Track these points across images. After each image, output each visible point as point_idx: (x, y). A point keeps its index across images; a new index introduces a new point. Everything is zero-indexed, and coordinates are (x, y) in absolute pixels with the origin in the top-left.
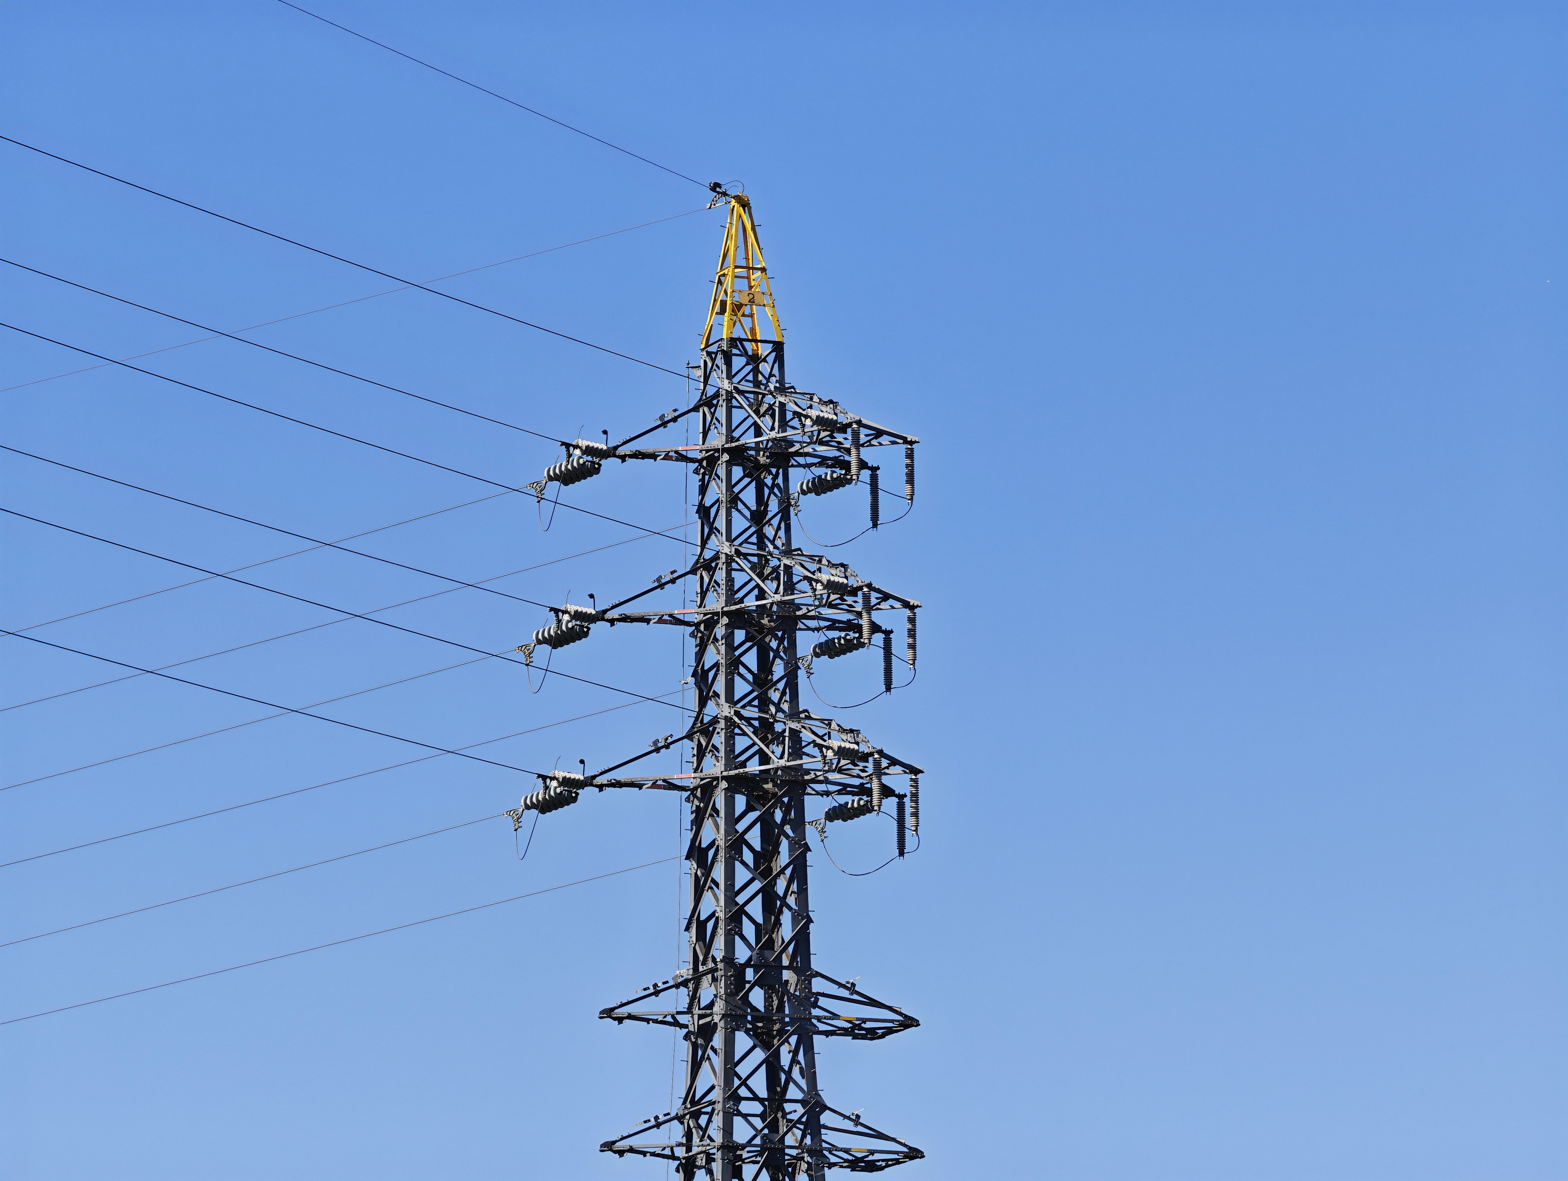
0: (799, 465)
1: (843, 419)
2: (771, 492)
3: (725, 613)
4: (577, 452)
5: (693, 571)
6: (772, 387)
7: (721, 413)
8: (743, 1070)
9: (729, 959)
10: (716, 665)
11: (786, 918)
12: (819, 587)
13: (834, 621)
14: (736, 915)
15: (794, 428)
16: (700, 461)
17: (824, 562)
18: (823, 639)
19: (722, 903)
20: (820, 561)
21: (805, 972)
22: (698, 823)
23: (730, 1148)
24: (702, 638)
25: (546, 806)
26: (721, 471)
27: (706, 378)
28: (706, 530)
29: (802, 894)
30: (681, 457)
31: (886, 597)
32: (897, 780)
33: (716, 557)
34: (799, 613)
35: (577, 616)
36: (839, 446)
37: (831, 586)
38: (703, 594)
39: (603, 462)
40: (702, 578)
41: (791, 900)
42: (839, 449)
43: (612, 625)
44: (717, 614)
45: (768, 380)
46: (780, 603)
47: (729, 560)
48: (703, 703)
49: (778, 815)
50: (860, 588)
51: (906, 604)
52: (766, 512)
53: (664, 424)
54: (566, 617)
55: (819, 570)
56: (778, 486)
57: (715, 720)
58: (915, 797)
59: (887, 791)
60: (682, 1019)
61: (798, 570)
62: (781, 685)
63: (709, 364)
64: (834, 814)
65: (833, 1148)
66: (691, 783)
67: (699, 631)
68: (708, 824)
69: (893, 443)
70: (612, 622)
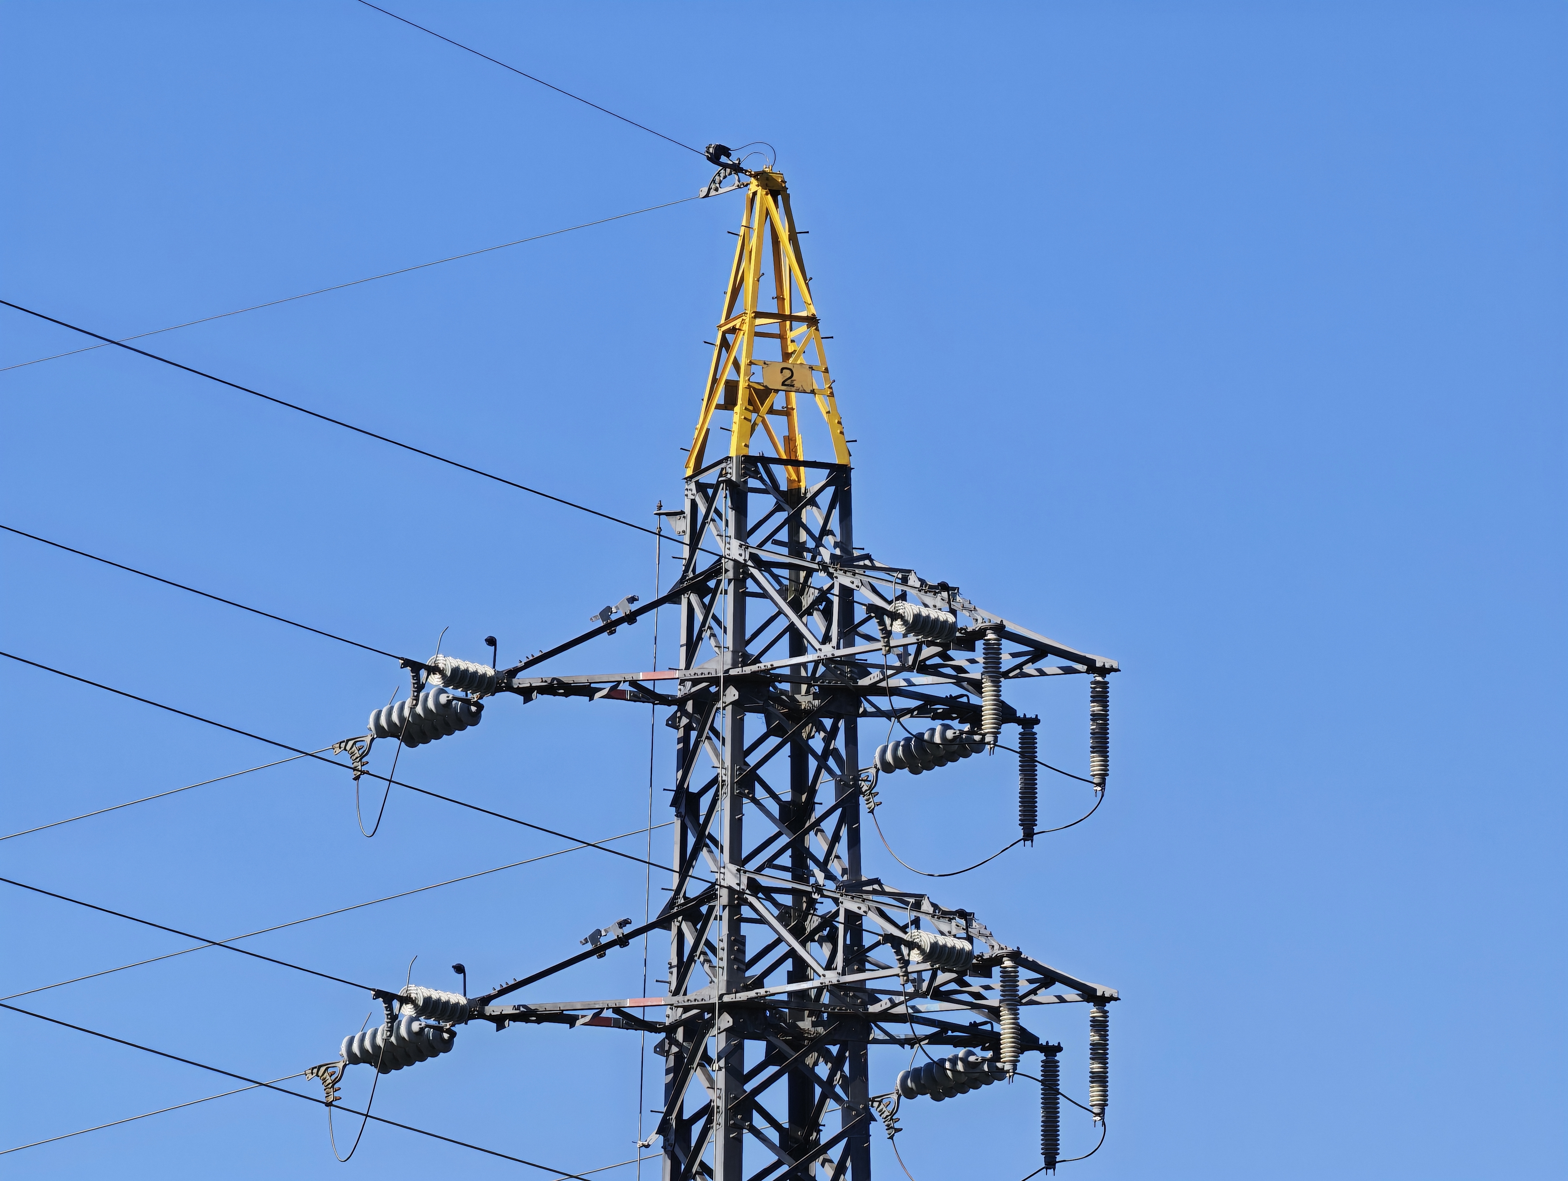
0: (879, 713)
1: (967, 622)
2: (822, 764)
3: (726, 1007)
4: (435, 680)
5: (664, 922)
6: (826, 555)
7: (724, 606)
10: (707, 1110)
12: (915, 956)
13: (944, 1026)
15: (869, 638)
16: (680, 702)
17: (926, 906)
18: (921, 1061)
20: (917, 906)
24: (678, 1057)
26: (723, 721)
27: (696, 536)
28: (691, 840)
30: (643, 694)
31: (1049, 978)
33: (710, 895)
34: (873, 1009)
35: (430, 1008)
36: (959, 676)
37: (939, 956)
38: (683, 968)
39: (486, 701)
40: (680, 935)
42: (959, 682)
43: (500, 1027)
44: (710, 1008)
45: (819, 542)
46: (836, 989)
47: (737, 900)
50: (997, 960)
51: (1089, 994)
52: (810, 805)
53: (610, 627)
54: (408, 1011)
55: (916, 923)
56: (835, 753)
61: (873, 922)
62: (835, 1153)
63: (702, 509)
67: (673, 1041)
69: (1068, 671)
70: (500, 1021)
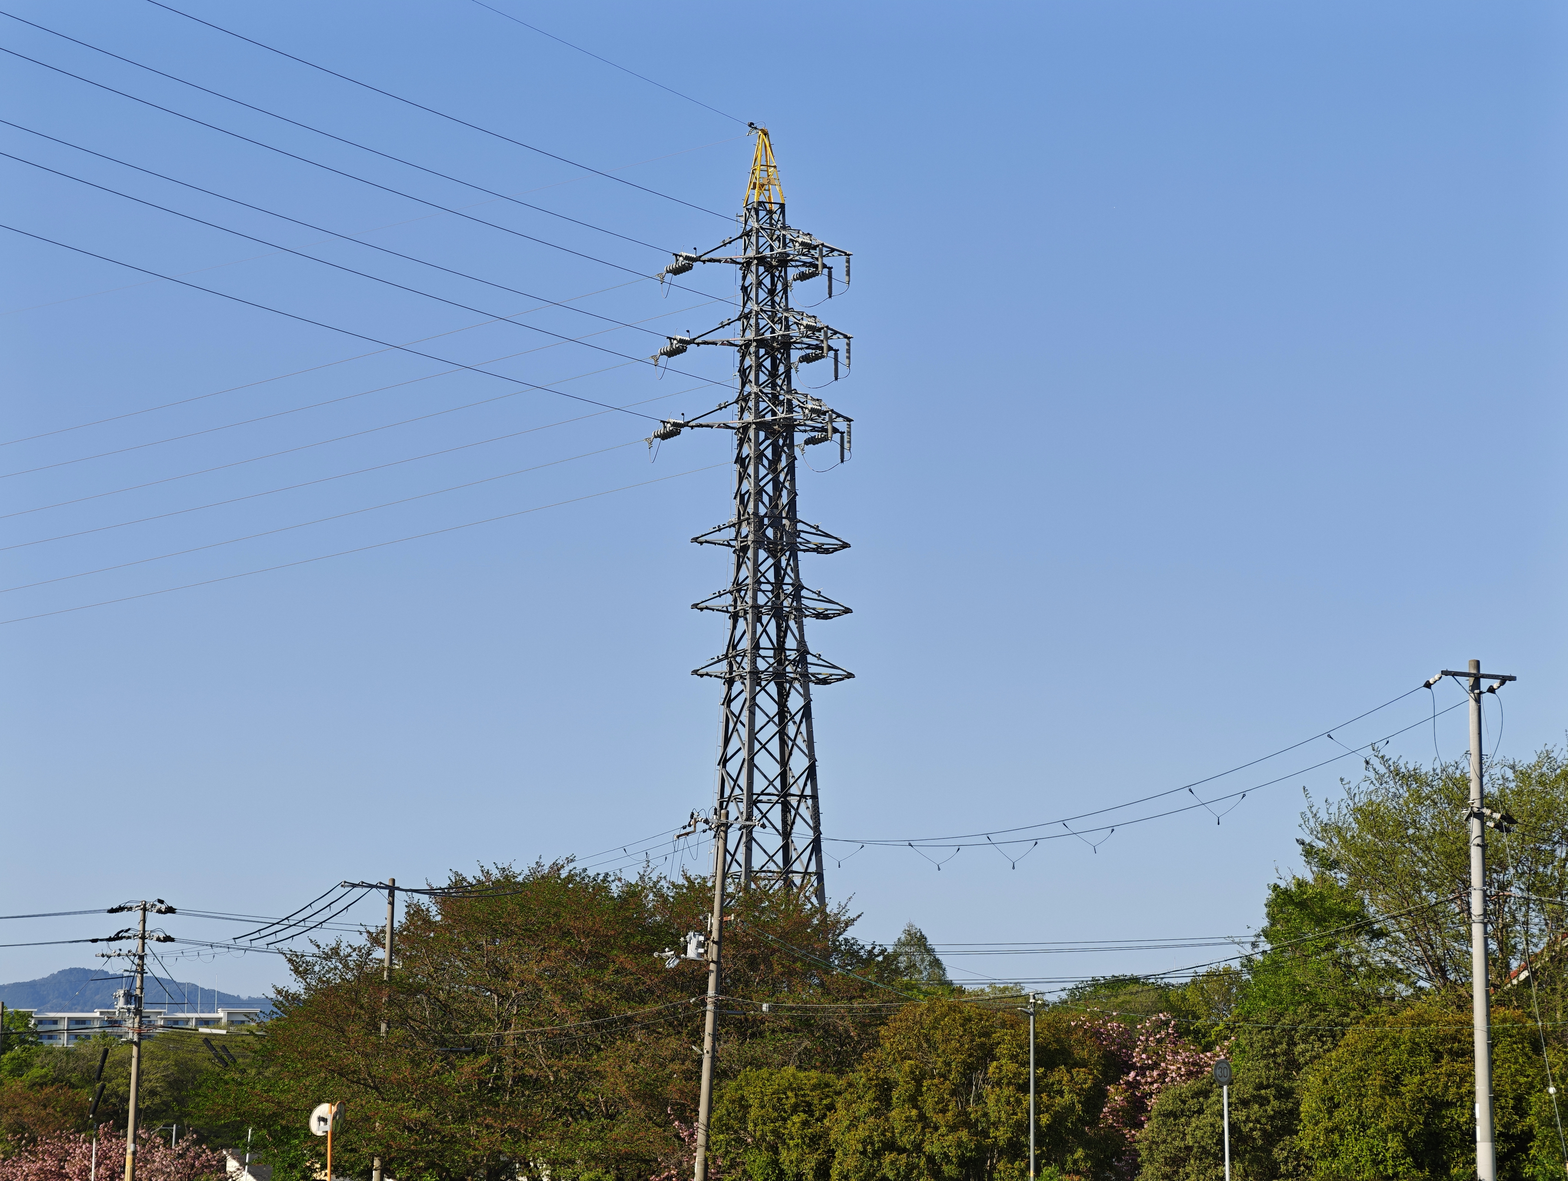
0: (793, 266)
1: (814, 243)
2: (778, 279)
3: (755, 340)
4: (681, 259)
5: (739, 319)
6: (779, 226)
7: (753, 239)
8: (762, 568)
9: (756, 514)
10: (750, 366)
11: (785, 493)
12: (802, 327)
13: (810, 345)
14: (760, 491)
15: (790, 247)
16: (743, 264)
17: (805, 315)
18: (804, 354)
19: (753, 486)
20: (803, 315)
21: (794, 520)
22: (741, 445)
23: (756, 607)
24: (743, 353)
25: (665, 436)
26: (753, 268)
27: (746, 221)
28: (746, 299)
29: (793, 480)
30: (734, 262)
31: (836, 333)
32: (840, 425)
33: (750, 312)
34: (792, 341)
35: (681, 341)
37: (808, 327)
38: (744, 331)
39: (694, 264)
40: (743, 322)
41: (787, 484)
42: (812, 258)
43: (698, 346)
44: (751, 341)
45: (777, 223)
46: (782, 336)
47: (757, 313)
48: (743, 385)
49: (781, 442)
50: (823, 328)
51: (846, 337)
52: (775, 289)
53: (725, 245)
54: (675, 342)
55: (802, 319)
56: (782, 276)
57: (749, 394)
58: (849, 433)
59: (835, 430)
60: (732, 543)
61: (791, 319)
62: (783, 377)
63: (748, 215)
64: (807, 442)
65: (807, 608)
66: (738, 425)
67: (742, 349)
68: (746, 446)
69: (840, 255)
70: (698, 344)
